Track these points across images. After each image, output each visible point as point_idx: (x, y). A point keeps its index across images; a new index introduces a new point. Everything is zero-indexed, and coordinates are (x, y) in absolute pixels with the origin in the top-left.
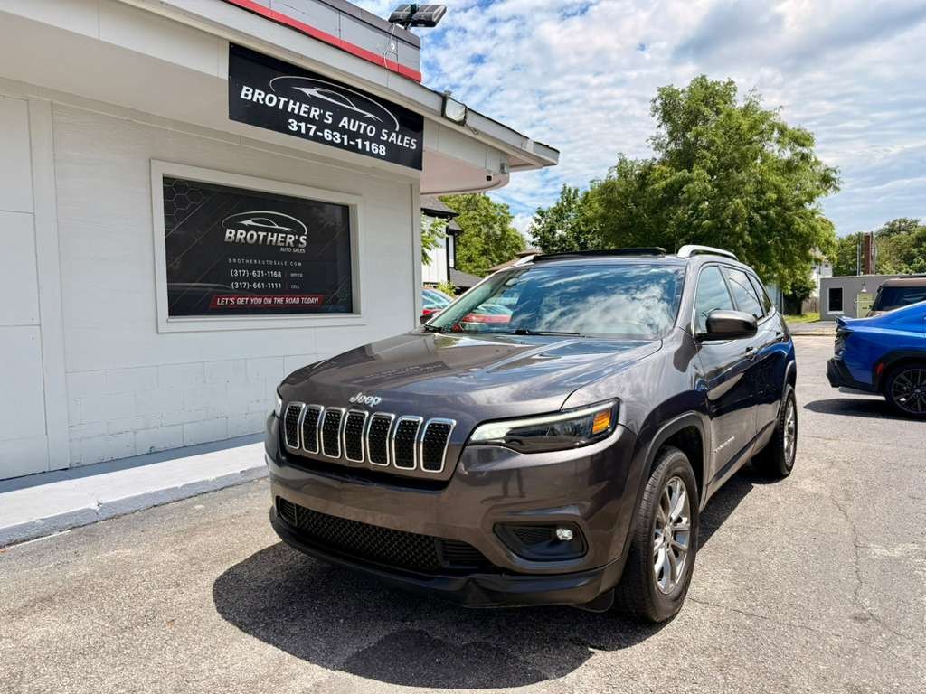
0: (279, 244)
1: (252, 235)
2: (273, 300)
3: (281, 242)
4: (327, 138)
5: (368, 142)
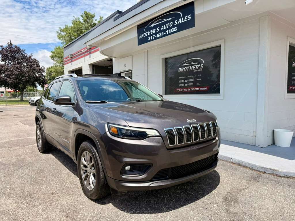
0: (193, 69)
1: (185, 68)
2: (190, 89)
3: (194, 68)
4: (158, 37)
5: (170, 30)
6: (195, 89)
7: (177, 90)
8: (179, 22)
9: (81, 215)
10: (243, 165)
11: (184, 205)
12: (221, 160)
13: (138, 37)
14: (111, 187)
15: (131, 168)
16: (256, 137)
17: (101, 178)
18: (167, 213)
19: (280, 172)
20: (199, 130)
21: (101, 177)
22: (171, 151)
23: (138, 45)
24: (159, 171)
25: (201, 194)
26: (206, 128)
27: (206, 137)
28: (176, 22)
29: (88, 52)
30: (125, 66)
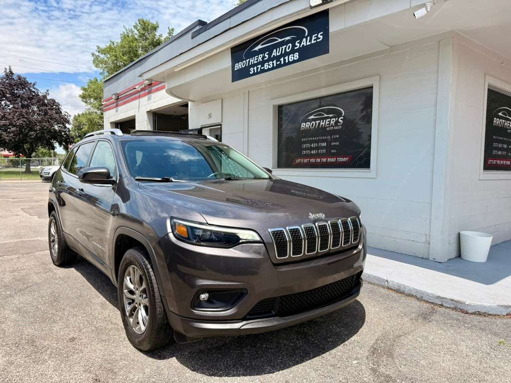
0: (326, 126)
1: (313, 124)
2: (321, 160)
3: (328, 124)
4: (266, 68)
5: (287, 57)
6: (329, 160)
7: (298, 161)
8: (302, 44)
9: (121, 377)
10: (406, 292)
11: (302, 361)
12: (368, 283)
13: (233, 67)
14: (174, 329)
15: (209, 296)
16: (429, 243)
17: (157, 314)
18: (271, 375)
19: (468, 305)
20: (329, 233)
21: (158, 312)
22: (280, 268)
23: (232, 82)
24: (258, 303)
25: (331, 341)
26: (341, 229)
27: (342, 244)
28: (298, 45)
29: (147, 91)
30: (210, 116)
